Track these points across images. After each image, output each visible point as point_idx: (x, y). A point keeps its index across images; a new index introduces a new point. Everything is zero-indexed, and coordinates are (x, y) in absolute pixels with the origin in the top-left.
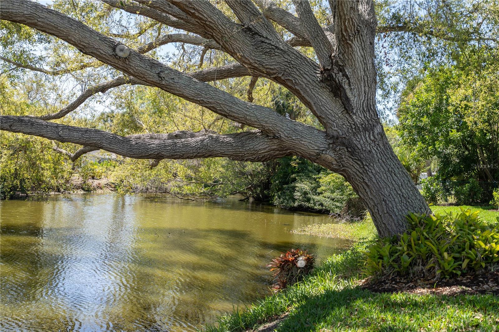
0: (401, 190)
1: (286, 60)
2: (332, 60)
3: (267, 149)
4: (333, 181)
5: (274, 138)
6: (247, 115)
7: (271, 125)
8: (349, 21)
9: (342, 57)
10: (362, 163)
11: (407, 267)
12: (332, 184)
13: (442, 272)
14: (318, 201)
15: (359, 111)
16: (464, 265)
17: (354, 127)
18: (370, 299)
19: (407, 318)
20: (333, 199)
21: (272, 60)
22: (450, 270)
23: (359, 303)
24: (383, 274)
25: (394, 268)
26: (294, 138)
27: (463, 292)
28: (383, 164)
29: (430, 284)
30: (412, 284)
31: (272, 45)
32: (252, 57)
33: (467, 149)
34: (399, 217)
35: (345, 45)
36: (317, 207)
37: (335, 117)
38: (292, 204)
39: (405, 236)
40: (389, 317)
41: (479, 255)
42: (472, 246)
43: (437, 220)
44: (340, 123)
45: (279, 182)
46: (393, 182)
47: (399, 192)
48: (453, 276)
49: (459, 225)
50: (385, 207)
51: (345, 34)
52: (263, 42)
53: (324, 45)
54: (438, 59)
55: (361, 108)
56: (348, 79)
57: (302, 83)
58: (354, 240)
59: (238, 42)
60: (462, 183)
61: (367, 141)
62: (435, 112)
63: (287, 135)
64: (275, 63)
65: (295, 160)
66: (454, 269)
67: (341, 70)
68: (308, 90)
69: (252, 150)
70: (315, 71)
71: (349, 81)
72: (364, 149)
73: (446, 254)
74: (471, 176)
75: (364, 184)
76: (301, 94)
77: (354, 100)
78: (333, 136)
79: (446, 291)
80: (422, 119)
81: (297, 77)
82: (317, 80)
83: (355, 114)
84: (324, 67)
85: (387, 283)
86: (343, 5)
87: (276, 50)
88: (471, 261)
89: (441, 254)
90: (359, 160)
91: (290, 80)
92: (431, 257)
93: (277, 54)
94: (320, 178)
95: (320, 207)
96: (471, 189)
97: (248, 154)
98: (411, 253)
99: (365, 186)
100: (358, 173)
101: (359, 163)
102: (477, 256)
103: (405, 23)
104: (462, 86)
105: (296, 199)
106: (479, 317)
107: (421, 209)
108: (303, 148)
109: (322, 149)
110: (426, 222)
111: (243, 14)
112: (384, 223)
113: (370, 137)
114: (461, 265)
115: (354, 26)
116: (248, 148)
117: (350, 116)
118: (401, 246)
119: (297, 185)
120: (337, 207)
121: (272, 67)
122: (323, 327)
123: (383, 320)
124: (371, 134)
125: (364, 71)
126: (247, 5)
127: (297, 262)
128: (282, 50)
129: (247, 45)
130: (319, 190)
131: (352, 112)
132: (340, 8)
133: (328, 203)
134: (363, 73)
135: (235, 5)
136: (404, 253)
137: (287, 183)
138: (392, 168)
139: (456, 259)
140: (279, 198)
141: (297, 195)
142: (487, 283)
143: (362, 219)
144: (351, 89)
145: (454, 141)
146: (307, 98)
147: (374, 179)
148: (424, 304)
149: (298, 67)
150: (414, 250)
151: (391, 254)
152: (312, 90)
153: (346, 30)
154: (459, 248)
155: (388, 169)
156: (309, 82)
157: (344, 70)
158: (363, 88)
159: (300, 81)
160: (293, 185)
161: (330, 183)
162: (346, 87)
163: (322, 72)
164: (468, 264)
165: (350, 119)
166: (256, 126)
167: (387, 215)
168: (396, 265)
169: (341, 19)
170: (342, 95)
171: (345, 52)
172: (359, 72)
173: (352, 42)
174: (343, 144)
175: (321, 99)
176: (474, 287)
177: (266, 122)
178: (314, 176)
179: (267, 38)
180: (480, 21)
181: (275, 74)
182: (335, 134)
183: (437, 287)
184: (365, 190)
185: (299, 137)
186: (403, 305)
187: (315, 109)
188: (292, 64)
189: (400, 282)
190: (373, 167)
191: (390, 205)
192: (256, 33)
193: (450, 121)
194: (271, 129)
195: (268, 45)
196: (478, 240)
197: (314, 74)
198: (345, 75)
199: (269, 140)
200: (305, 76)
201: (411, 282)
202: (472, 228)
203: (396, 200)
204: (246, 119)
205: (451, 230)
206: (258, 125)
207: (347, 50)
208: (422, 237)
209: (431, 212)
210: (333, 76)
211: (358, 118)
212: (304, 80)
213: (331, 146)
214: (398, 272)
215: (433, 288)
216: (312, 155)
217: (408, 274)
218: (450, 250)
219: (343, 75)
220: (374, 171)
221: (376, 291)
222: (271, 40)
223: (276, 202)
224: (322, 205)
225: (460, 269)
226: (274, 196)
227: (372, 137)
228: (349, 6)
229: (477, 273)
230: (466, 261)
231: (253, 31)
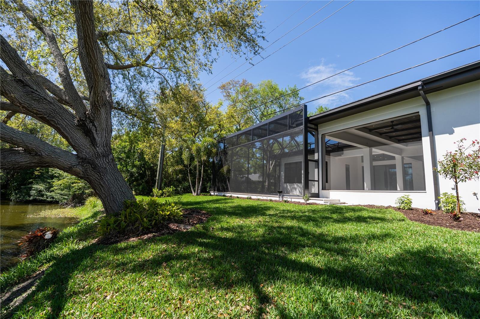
0: (121, 189)
1: (52, 108)
2: (86, 115)
3: (29, 162)
4: (64, 183)
5: (36, 155)
6: (14, 137)
7: (35, 146)
8: (100, 97)
9: (93, 115)
10: (100, 174)
11: (124, 228)
12: (63, 185)
13: (143, 228)
14: (50, 196)
15: (100, 146)
16: (153, 223)
17: (96, 154)
18: (105, 249)
19: (131, 255)
20: (62, 195)
21: (40, 106)
22: (147, 226)
23: (98, 253)
24: (110, 234)
25: (116, 230)
26: (53, 156)
27: (154, 236)
28: (112, 175)
29: (137, 235)
30: (127, 237)
31: (41, 96)
32: (22, 100)
33: (141, 169)
34: (120, 203)
35: (96, 110)
36: (49, 199)
37: (85, 147)
38: (28, 198)
39: (123, 212)
40: (120, 257)
41: (160, 217)
42: (157, 214)
43: (140, 203)
44: (88, 151)
45: (17, 184)
46: (118, 184)
47: (121, 190)
48: (148, 229)
49: (150, 204)
50: (112, 198)
51: (97, 104)
52: (33, 92)
53: (81, 106)
54: (137, 128)
55: (102, 145)
56: (96, 127)
57: (63, 124)
58: (78, 217)
59: (10, 86)
60: (139, 185)
61: (104, 162)
62: (128, 152)
63: (47, 154)
64: (42, 108)
65: (38, 170)
66: (148, 226)
67: (92, 122)
68: (67, 129)
69: (14, 161)
70: (73, 119)
71: (96, 129)
72: (102, 166)
73: (145, 219)
74: (143, 182)
75: (100, 186)
76: (61, 131)
77: (98, 139)
78: (82, 158)
79: (146, 237)
80: (121, 154)
81: (60, 120)
82: (74, 125)
83: (98, 147)
84: (80, 118)
85: (113, 239)
86: (98, 88)
87: (44, 100)
88: (156, 220)
89: (142, 219)
90: (98, 172)
91: (53, 121)
92: (137, 221)
93: (45, 103)
94: (54, 182)
95: (51, 199)
96: (143, 188)
97: (9, 164)
98: (126, 220)
99: (101, 187)
100: (97, 179)
101: (98, 174)
102: (159, 218)
103: (122, 107)
104: (146, 142)
105: (32, 195)
106: (164, 246)
107: (131, 198)
108: (59, 163)
109: (74, 164)
110: (134, 204)
111: (17, 70)
112: (110, 206)
113: (106, 160)
114: (152, 223)
115: (103, 101)
116: (10, 160)
117: (95, 148)
118: (120, 217)
119: (33, 186)
120: (64, 199)
121: (39, 110)
122: (76, 274)
123: (117, 260)
124: (107, 159)
125: (106, 125)
126: (21, 65)
127: (45, 236)
128: (48, 101)
129: (19, 91)
130: (52, 189)
131: (96, 146)
132: (96, 89)
133: (57, 197)
134: (105, 126)
135: (9, 62)
136: (122, 221)
137: (25, 185)
138: (117, 177)
139: (149, 221)
140: (16, 194)
141: (33, 192)
142: (164, 230)
143: (83, 205)
144: (97, 133)
145: (137, 166)
146: (65, 133)
147: (106, 183)
148: (137, 246)
149: (60, 114)
150: (128, 219)
151: (115, 222)
152: (70, 130)
153: (98, 102)
154: (151, 215)
155: (115, 178)
156: (68, 124)
157: (94, 122)
158: (104, 134)
159: (61, 123)
160: (30, 186)
161: (61, 185)
162: (94, 132)
163: (78, 121)
164: (155, 223)
165: (94, 149)
166: (21, 146)
167: (113, 202)
168: (117, 228)
169: (95, 95)
170: (91, 135)
171: (95, 113)
172: (103, 125)
173: (101, 109)
174: (89, 163)
175: (76, 136)
176: (158, 233)
177: (31, 144)
178: (49, 181)
179: (36, 91)
180: (155, 116)
181: (41, 114)
182: (84, 156)
183: (140, 236)
184: (101, 189)
185: (56, 156)
186: (126, 248)
187: (71, 141)
188: (56, 111)
189: (120, 237)
190: (107, 176)
191: (115, 196)
192: (28, 85)
193: (135, 157)
194: (34, 149)
195: (37, 96)
196: (159, 210)
197: (73, 121)
198: (94, 125)
199: (31, 156)
200: (66, 120)
201: (126, 235)
202: (156, 205)
203: (119, 194)
204: (12, 139)
205: (146, 207)
206: (23, 145)
207: (97, 112)
208: (133, 212)
209: (136, 199)
210: (86, 124)
211: (100, 150)
212: (64, 122)
213: (80, 163)
214: (118, 231)
215: (139, 237)
216: (66, 168)
217: (124, 231)
218: (147, 217)
219: (93, 125)
220: (107, 179)
221: (107, 244)
222: (40, 93)
223: (12, 198)
224: (53, 198)
225: (151, 225)
226: (11, 193)
227: (107, 161)
228: (102, 90)
229: (159, 226)
230: (154, 221)
231: (24, 83)
